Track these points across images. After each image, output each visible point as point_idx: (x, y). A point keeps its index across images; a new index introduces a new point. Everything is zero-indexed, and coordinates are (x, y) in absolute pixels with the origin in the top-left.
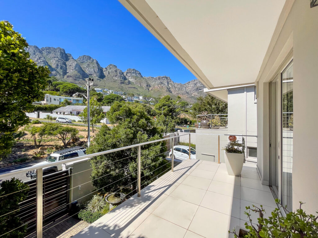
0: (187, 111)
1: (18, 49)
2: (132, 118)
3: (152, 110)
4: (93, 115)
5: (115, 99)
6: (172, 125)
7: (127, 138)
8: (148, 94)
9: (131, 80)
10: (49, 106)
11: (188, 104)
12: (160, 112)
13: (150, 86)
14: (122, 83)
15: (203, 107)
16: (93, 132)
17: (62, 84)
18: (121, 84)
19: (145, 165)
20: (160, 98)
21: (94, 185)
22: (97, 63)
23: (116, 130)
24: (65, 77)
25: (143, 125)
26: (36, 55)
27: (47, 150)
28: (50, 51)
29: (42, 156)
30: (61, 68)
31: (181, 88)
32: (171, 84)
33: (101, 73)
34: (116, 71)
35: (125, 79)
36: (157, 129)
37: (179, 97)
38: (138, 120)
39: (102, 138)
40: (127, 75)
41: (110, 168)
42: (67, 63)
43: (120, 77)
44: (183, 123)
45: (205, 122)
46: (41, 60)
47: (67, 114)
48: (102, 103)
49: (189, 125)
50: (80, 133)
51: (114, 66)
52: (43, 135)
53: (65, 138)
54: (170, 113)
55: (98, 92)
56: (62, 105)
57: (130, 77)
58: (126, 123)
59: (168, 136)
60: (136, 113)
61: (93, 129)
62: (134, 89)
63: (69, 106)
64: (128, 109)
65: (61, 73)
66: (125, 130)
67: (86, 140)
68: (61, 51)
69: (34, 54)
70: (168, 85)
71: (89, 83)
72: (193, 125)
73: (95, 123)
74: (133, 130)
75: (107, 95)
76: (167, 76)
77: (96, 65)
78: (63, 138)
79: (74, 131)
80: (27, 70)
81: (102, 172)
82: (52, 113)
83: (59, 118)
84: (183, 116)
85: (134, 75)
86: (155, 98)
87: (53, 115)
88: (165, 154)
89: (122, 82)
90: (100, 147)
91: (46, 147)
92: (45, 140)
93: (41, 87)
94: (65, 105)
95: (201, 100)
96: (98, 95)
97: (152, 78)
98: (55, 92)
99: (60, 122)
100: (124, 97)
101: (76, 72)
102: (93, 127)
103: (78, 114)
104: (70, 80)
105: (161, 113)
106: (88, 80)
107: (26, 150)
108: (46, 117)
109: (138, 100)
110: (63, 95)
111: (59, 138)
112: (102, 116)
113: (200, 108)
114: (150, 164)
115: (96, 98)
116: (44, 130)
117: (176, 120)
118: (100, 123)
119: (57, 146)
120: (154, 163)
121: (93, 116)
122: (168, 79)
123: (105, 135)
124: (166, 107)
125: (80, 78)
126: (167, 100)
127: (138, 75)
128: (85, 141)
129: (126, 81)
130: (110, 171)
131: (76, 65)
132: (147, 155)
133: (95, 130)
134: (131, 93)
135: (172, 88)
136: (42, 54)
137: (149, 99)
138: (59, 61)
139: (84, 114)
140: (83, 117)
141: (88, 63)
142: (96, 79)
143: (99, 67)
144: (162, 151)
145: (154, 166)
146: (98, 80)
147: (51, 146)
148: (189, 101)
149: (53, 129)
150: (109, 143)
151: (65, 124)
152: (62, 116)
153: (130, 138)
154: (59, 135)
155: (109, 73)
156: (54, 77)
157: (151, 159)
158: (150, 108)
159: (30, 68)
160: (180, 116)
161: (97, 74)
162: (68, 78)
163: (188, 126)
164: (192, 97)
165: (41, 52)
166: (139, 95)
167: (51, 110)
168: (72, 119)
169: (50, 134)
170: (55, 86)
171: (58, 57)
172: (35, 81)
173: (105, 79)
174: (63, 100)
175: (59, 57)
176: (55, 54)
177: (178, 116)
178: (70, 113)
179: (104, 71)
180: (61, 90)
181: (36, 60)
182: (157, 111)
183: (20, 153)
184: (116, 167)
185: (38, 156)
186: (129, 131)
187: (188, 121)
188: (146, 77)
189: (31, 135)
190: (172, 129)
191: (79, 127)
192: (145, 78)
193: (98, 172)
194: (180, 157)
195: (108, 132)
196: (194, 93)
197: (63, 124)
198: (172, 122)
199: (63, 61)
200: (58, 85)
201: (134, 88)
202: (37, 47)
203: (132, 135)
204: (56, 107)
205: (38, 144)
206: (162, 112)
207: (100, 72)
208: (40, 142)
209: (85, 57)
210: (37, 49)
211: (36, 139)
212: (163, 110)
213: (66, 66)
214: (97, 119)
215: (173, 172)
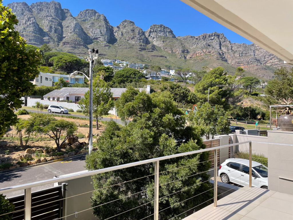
0: (256, 95)
1: (7, 29)
2: (152, 112)
3: (191, 93)
4: (98, 102)
5: (132, 76)
6: (225, 121)
7: (144, 144)
8: (184, 66)
9: (156, 43)
10: (39, 89)
11: (258, 82)
12: (205, 96)
13: (188, 52)
14: (142, 49)
15: (287, 89)
16: (98, 129)
17: (56, 55)
18: (141, 51)
19: (172, 189)
20: (205, 72)
21: (95, 213)
22: (105, 20)
23: (128, 130)
24: (61, 44)
25: (170, 124)
26: (24, 16)
27: (35, 154)
28: (42, 7)
29: (29, 162)
30: (55, 32)
31: (244, 52)
32: (226, 46)
33: (111, 35)
34: (133, 31)
35: (147, 42)
36: (194, 129)
37: (240, 70)
38: (161, 116)
39: (108, 142)
40: (149, 35)
41: (119, 189)
42: (64, 23)
43: (140, 39)
44: (248, 116)
45: (286, 118)
46: (30, 21)
47: (62, 101)
48: (111, 83)
49: (260, 119)
50: (80, 129)
51: (131, 22)
52: (30, 131)
53: (58, 137)
54: (222, 98)
55: (106, 66)
56: (56, 87)
57: (155, 39)
58: (143, 120)
59: (217, 140)
60: (158, 103)
61: (97, 125)
62: (161, 58)
63: (65, 88)
64: (146, 98)
65: (56, 39)
66: (141, 130)
67: (87, 142)
68: (55, 7)
69: (22, 14)
70: (220, 48)
71: (92, 57)
72: (267, 121)
73: (101, 114)
74: (153, 131)
75: (120, 69)
76: (219, 33)
77: (103, 23)
78: (56, 136)
79: (71, 127)
80: (16, 56)
81: (107, 195)
82: (42, 99)
83: (51, 107)
84: (247, 102)
85: (162, 34)
86: (196, 73)
87: (44, 102)
88: (207, 173)
89: (142, 47)
90: (105, 155)
91: (34, 149)
92: (32, 138)
93: (31, 76)
94: (59, 86)
95: (283, 75)
96: (105, 70)
97: (191, 37)
98: (47, 68)
99: (53, 112)
100: (145, 72)
101: (75, 35)
102: (97, 120)
103: (77, 100)
104: (67, 49)
105: (205, 98)
106: (91, 51)
107: (10, 152)
108: (35, 105)
109: (166, 76)
110: (58, 72)
111: (51, 137)
112: (111, 104)
113: (280, 91)
114: (180, 189)
115: (103, 76)
116: (32, 125)
117: (235, 110)
118: (108, 114)
119: (48, 148)
120: (186, 188)
121: (98, 105)
122: (221, 37)
123: (111, 138)
124: (215, 87)
125: (81, 45)
126: (218, 76)
127: (168, 35)
128: (85, 143)
129: (149, 46)
130: (118, 194)
131: (75, 25)
132: (176, 174)
133: (100, 126)
134: (157, 64)
135: (228, 53)
136: (32, 12)
137: (186, 75)
138: (53, 21)
139: (86, 101)
140: (84, 106)
141: (92, 21)
142: (103, 45)
143: (108, 26)
144: (202, 167)
145: (188, 193)
146: (106, 46)
147: (41, 147)
148: (260, 75)
149: (43, 124)
150: (117, 150)
151: (59, 116)
152: (56, 103)
153: (148, 144)
154: (51, 133)
155: (122, 35)
156: (46, 45)
157: (182, 181)
158: (187, 91)
159: (19, 53)
160: (242, 103)
161: (105, 38)
162: (65, 46)
163: (257, 122)
164: (267, 68)
165: (30, 10)
166: (169, 68)
167: (42, 94)
168: (69, 108)
169: (40, 130)
170: (48, 59)
171: (51, 16)
172: (24, 70)
173: (116, 44)
174: (57, 80)
175: (53, 15)
176: (48, 11)
177: (239, 104)
178: (66, 98)
179: (115, 31)
180: (54, 65)
181: (24, 22)
182: (199, 95)
183: (3, 156)
184: (128, 189)
185: (25, 161)
186: (148, 133)
187: (259, 114)
188: (181, 37)
189: (17, 131)
190: (225, 128)
191: (78, 121)
192: (179, 38)
193: (102, 194)
194: (237, 179)
195: (116, 132)
196: (271, 61)
197: (56, 116)
198: (224, 115)
199: (57, 20)
200: (51, 57)
201: (162, 56)
202: (26, 4)
203: (151, 139)
204: (48, 91)
205: (24, 144)
206: (208, 96)
207: (109, 34)
208: (27, 141)
209: (87, 12)
210: (26, 6)
211: (22, 138)
212: (210, 93)
213: (62, 28)
214: (104, 109)
215: (215, 208)
